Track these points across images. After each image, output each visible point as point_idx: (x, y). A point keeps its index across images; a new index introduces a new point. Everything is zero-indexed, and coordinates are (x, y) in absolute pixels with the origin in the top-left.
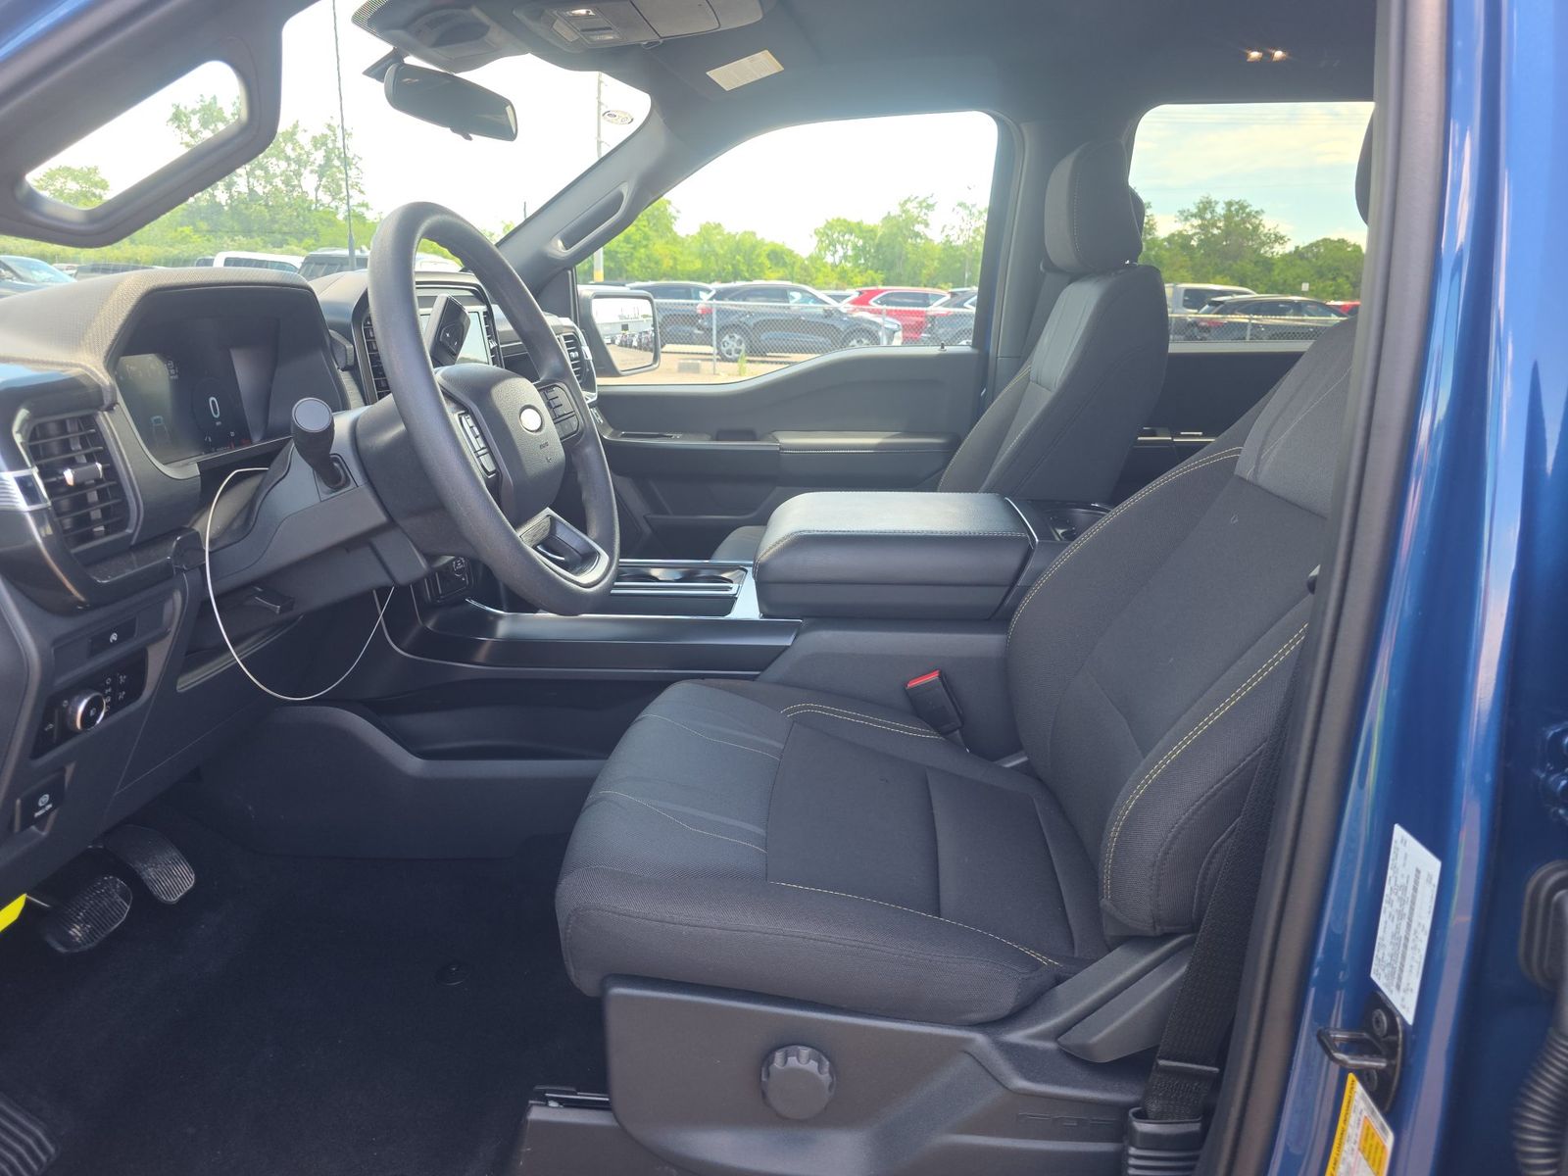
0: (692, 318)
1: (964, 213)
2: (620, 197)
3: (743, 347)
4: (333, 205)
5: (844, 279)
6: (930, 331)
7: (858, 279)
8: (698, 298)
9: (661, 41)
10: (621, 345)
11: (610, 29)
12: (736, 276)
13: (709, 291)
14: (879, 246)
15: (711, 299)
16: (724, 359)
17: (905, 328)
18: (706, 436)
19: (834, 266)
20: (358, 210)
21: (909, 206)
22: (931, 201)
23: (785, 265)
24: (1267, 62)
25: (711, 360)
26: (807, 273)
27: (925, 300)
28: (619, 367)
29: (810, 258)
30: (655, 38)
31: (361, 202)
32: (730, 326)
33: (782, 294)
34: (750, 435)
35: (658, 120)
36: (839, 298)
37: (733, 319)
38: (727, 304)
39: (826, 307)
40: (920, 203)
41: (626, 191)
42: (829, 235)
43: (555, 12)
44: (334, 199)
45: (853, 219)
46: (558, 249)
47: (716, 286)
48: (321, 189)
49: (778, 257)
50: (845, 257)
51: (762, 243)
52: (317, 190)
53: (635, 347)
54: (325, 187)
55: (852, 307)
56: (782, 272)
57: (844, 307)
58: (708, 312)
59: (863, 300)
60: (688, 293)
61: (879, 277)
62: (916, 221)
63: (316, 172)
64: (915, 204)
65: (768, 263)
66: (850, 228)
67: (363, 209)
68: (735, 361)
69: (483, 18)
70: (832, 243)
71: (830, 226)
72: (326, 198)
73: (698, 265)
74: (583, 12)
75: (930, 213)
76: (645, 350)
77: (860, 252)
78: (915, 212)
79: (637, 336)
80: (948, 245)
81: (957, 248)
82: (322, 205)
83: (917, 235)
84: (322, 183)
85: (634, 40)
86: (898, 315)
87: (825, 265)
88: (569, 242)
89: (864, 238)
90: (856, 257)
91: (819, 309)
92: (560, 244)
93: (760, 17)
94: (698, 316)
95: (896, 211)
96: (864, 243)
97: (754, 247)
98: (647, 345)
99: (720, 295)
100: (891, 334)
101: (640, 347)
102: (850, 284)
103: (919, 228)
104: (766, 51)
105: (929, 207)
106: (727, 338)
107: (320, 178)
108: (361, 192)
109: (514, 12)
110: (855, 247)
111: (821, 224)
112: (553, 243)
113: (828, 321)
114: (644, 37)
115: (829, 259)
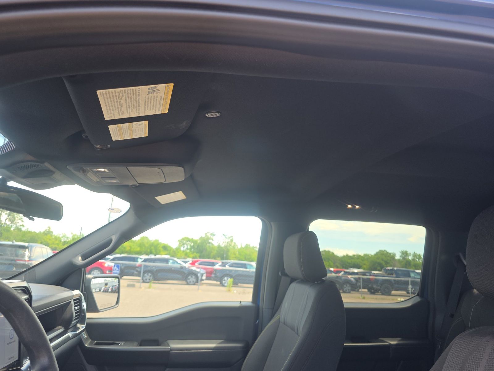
0: (134, 268)
1: (224, 237)
2: (111, 241)
3: (151, 278)
4: (11, 225)
5: (187, 255)
6: (215, 274)
7: (191, 256)
8: (137, 261)
9: (138, 185)
10: (103, 292)
11: (115, 178)
12: (151, 253)
13: (141, 259)
14: (198, 246)
15: (142, 262)
16: (144, 282)
17: (207, 273)
18: (136, 343)
19: (183, 251)
20: (20, 227)
21: (207, 234)
22: (214, 234)
23: (167, 250)
24: (353, 208)
25: (139, 282)
26: (174, 253)
27: (213, 264)
28: (99, 307)
29: (176, 248)
30: (135, 183)
31: (21, 225)
32: (147, 271)
33: (167, 261)
34: (156, 343)
35: (132, 212)
36: (185, 262)
37: (149, 268)
38: (147, 264)
39: (181, 265)
40: (211, 234)
41: (114, 238)
42: (182, 242)
43: (88, 169)
44: (11, 223)
45: (190, 237)
46: (79, 260)
47: (144, 257)
48: (8, 220)
49: (166, 248)
50: (187, 249)
51: (161, 243)
52: (6, 220)
53: (110, 292)
54: (9, 219)
55: (190, 265)
56: (166, 252)
57: (187, 265)
58: (140, 266)
59: (193, 263)
60: (135, 259)
61: (198, 255)
62: (210, 239)
63: (8, 214)
64: (210, 234)
65: (162, 249)
66: (189, 240)
67: (21, 227)
68: (148, 282)
69: (52, 168)
70: (184, 244)
71: (183, 239)
72: (8, 222)
73: (138, 249)
74: (103, 170)
75: (214, 236)
76: (114, 292)
77: (192, 247)
78: (209, 236)
79: (111, 287)
80: (219, 247)
81: (222, 247)
82: (7, 225)
83: (210, 243)
84: (9, 218)
85: (126, 183)
86: (204, 269)
87: (181, 251)
88: (84, 257)
89: (193, 243)
90: (191, 249)
91: (178, 266)
92: (80, 258)
93: (183, 179)
94: (137, 267)
95: (204, 236)
96: (194, 244)
97: (158, 244)
98: (115, 290)
99: (145, 261)
100: (202, 275)
101: (112, 291)
102: (188, 257)
103: (210, 241)
104: (181, 192)
105: (214, 235)
106: (146, 275)
107: (8, 216)
108: (22, 221)
109: (67, 167)
110: (190, 246)
111: (180, 239)
112: (77, 258)
113: (182, 270)
114: (131, 183)
115: (182, 249)
